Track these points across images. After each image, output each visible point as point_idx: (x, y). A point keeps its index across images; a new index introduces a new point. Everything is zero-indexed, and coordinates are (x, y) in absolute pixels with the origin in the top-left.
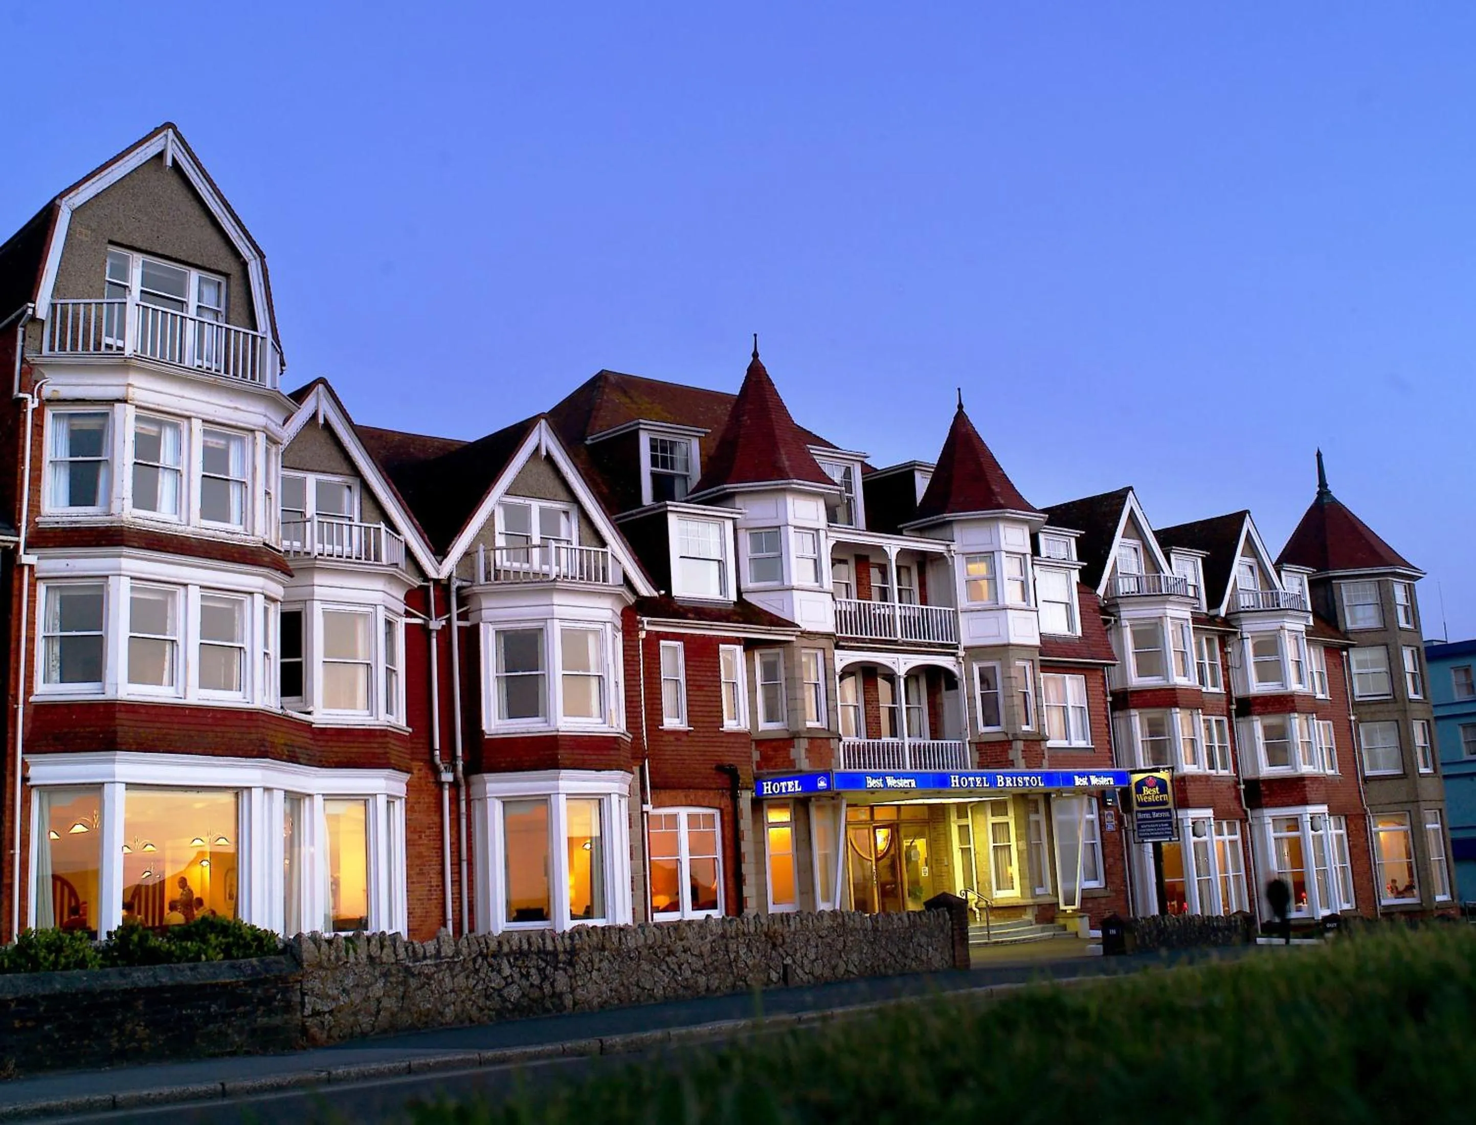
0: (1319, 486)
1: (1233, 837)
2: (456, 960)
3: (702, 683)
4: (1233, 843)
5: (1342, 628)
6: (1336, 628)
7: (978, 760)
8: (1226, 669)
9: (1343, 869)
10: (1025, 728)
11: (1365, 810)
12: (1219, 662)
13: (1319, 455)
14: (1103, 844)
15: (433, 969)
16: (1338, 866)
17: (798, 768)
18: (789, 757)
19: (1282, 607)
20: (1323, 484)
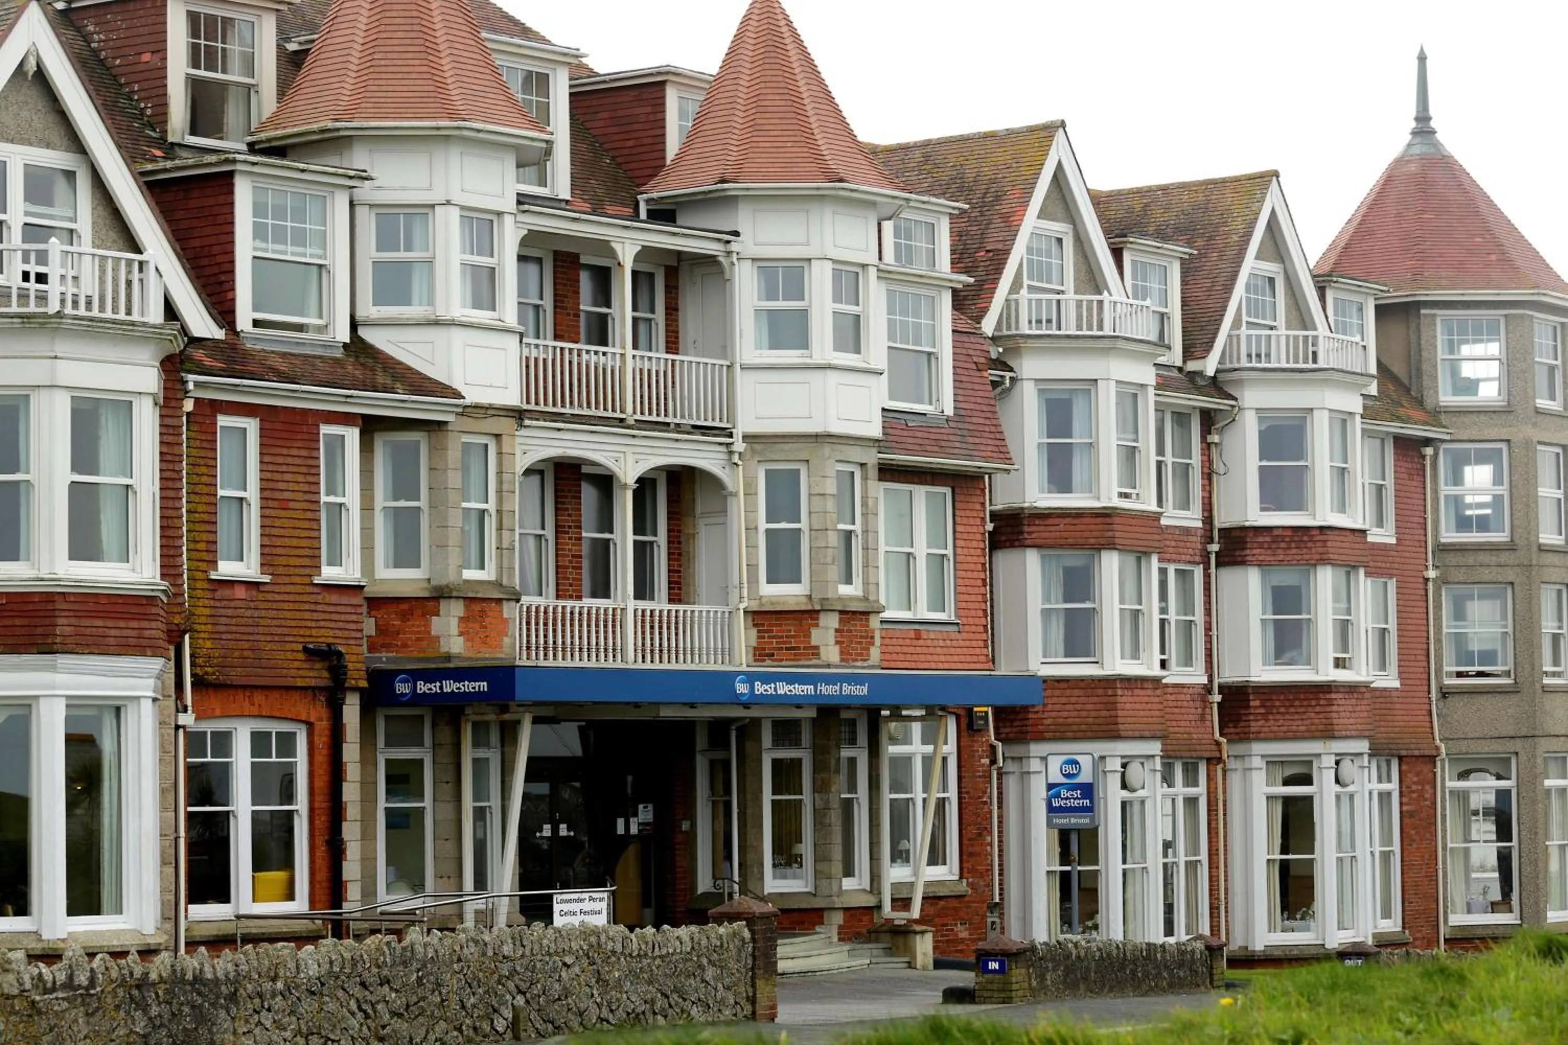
0: (1417, 119)
1: (1192, 791)
2: (92, 992)
3: (287, 495)
4: (1191, 802)
5: (1429, 403)
6: (1419, 402)
7: (755, 644)
8: (1208, 476)
9: (1386, 857)
10: (844, 590)
11: (1437, 748)
12: (1196, 460)
13: (1422, 59)
14: (960, 799)
15: (65, 1005)
16: (1378, 849)
17: (444, 649)
18: (429, 632)
19: (1321, 364)
20: (1423, 117)
